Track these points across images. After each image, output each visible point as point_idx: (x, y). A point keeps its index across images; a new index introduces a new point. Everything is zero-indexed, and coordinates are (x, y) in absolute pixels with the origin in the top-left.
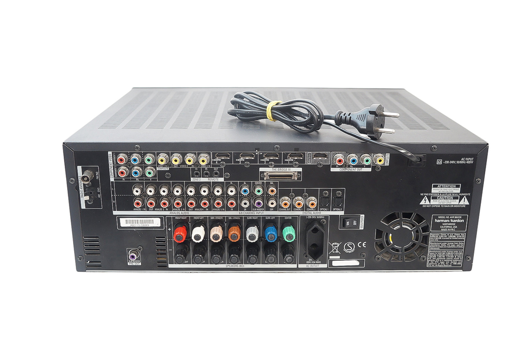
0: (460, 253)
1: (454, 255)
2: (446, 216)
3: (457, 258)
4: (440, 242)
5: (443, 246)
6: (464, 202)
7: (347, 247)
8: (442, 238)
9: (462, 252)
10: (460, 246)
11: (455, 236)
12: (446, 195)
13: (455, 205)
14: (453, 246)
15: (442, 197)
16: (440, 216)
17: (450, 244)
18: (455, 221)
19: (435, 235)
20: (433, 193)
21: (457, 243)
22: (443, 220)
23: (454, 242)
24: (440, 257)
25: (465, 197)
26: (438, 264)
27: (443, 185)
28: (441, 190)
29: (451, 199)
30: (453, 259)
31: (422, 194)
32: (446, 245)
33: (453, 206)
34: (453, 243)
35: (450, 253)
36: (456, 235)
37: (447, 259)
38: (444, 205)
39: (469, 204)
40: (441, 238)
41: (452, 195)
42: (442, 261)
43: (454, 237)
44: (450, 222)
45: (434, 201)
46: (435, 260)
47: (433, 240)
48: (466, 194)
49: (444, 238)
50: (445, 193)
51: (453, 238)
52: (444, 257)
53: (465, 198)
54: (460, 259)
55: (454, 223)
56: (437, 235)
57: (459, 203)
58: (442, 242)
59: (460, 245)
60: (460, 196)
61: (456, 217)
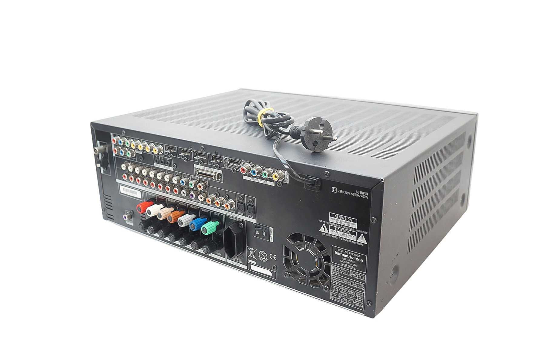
0: (362, 296)
1: (355, 295)
2: (345, 250)
3: (358, 299)
4: (342, 277)
5: (345, 282)
6: (362, 240)
7: (261, 256)
8: (343, 273)
9: (364, 295)
10: (361, 287)
11: (355, 275)
12: (344, 228)
13: (353, 241)
14: (354, 285)
15: (339, 228)
16: (339, 249)
17: (351, 283)
18: (354, 258)
19: (336, 267)
20: (331, 222)
21: (358, 284)
22: (342, 254)
23: (355, 282)
24: (342, 292)
25: (362, 234)
26: (340, 300)
27: (339, 216)
28: (339, 222)
29: (349, 233)
30: (355, 299)
31: (320, 221)
32: (348, 281)
33: (351, 241)
34: (354, 282)
35: (352, 292)
36: (356, 274)
37: (349, 298)
38: (342, 238)
39: (367, 244)
40: (342, 273)
41: (349, 229)
42: (344, 298)
43: (355, 276)
44: (349, 258)
45: (332, 231)
46: (338, 294)
47: (334, 272)
48: (363, 232)
49: (345, 274)
50: (342, 226)
51: (353, 277)
52: (346, 294)
53: (362, 236)
54: (361, 302)
55: (354, 260)
57: (357, 240)
59: (361, 286)
60: (357, 232)
61: (355, 255)
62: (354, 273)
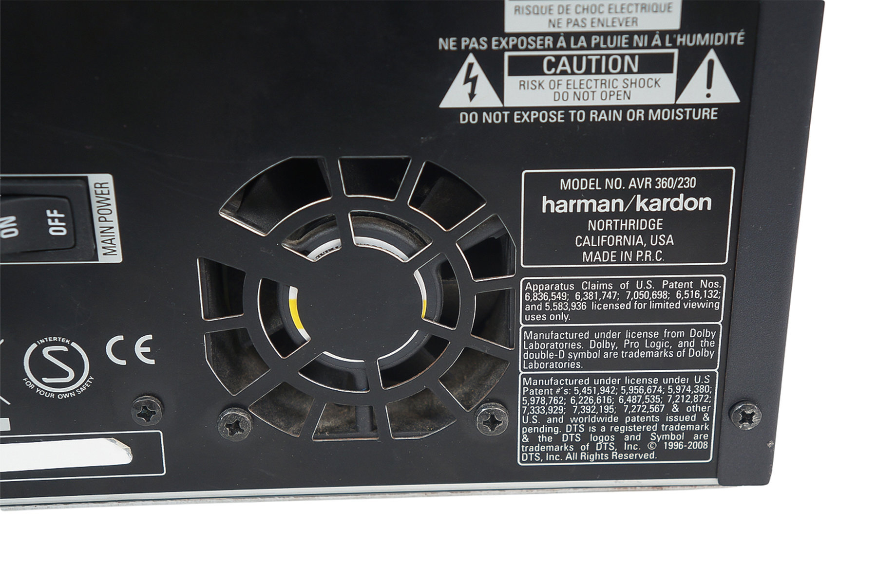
0: (702, 389)
1: (664, 398)
2: (602, 177)
3: (682, 412)
4: (583, 330)
5: (603, 350)
6: (709, 86)
7: (42, 368)
8: (589, 303)
9: (712, 384)
10: (697, 347)
11: (664, 295)
12: (597, 47)
13: (655, 107)
14: (660, 350)
15: (570, 58)
16: (566, 176)
17: (642, 341)
18: (659, 205)
19: (548, 287)
20: (518, 35)
21: (681, 333)
22: (587, 203)
23: (661, 329)
24: (586, 409)
25: (712, 55)
26: (577, 450)
28: (565, 17)
29: (630, 71)
30: (663, 421)
31: (446, 44)
32: (619, 342)
33: (640, 114)
34: (656, 334)
35: (645, 386)
36: (672, 286)
37: (631, 423)
38: (588, 109)
39: (737, 100)
40: (583, 306)
41: (631, 47)
42: (598, 433)
43: (662, 301)
44: (632, 213)
45: (522, 85)
46: (562, 428)
47: (538, 317)
48: (719, 38)
49: (605, 307)
50: (588, 35)
51: (652, 306)
52: (608, 409)
53: (711, 63)
54: (700, 421)
55: (656, 215)
56: (557, 287)
57: (678, 95)
58: (593, 330)
59: (698, 340)
60: (683, 49)
61: (663, 183)
62: (657, 284)
